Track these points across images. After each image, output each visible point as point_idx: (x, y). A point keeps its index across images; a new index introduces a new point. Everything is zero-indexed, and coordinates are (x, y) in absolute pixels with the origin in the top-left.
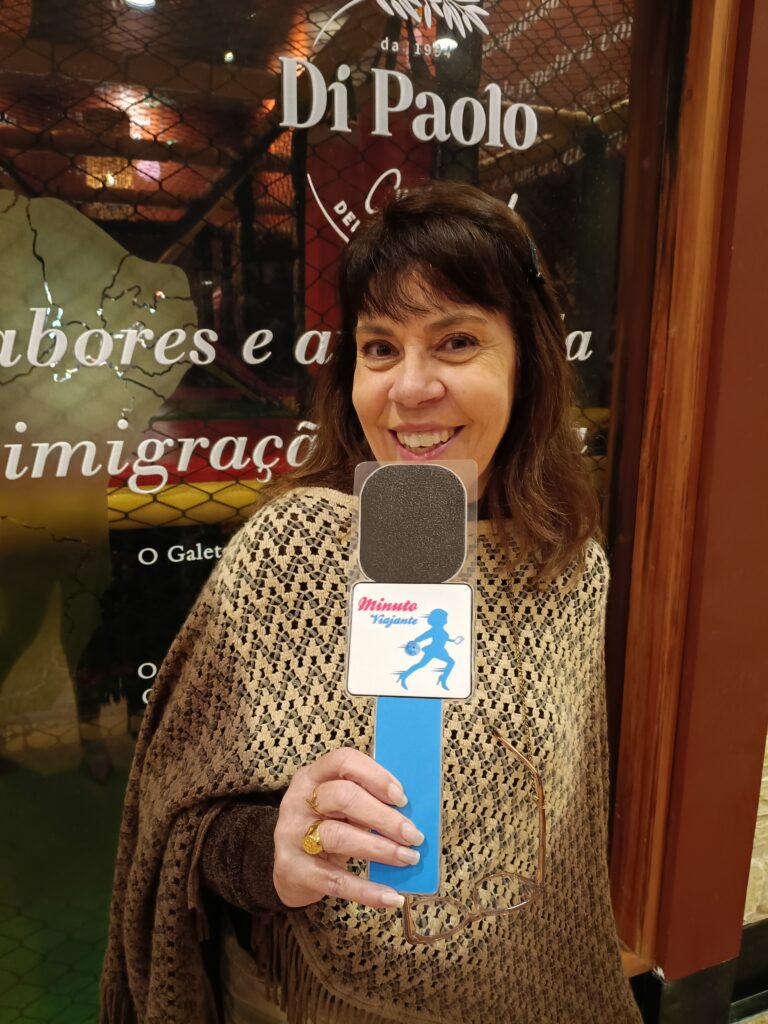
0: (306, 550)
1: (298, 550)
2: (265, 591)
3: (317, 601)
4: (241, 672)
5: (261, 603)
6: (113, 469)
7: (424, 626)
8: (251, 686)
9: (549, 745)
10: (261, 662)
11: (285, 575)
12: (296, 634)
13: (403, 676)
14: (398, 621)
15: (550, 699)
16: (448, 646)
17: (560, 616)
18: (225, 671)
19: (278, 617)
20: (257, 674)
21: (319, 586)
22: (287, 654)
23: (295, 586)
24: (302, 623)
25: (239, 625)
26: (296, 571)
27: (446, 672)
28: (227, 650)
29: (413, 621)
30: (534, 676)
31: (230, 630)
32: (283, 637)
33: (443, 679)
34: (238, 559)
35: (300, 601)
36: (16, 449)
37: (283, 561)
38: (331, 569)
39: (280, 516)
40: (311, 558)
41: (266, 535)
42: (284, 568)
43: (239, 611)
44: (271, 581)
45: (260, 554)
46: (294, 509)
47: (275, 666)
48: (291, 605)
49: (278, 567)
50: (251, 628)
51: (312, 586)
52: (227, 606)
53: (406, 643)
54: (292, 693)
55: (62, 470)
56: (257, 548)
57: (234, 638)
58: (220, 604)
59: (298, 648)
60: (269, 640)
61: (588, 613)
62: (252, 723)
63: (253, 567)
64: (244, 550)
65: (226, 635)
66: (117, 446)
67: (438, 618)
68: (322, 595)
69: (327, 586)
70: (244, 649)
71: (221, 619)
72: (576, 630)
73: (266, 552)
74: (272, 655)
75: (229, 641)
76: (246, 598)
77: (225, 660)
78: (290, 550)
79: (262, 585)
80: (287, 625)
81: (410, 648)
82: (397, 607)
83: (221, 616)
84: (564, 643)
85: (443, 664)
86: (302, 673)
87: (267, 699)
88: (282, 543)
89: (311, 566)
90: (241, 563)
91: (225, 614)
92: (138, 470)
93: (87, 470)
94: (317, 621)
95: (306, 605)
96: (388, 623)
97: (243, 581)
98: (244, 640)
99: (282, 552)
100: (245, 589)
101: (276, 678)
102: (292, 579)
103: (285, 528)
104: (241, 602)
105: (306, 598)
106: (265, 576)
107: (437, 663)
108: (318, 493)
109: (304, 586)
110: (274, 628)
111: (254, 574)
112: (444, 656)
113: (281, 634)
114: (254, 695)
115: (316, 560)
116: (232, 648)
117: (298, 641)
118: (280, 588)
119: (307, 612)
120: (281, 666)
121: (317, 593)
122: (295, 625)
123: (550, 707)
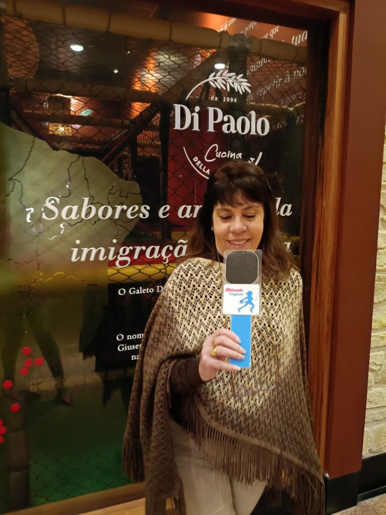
0: (194, 275)
1: (191, 275)
2: (182, 288)
3: (199, 290)
4: (176, 315)
5: (181, 292)
6: (111, 258)
7: (245, 296)
8: (179, 320)
9: (281, 338)
10: (182, 311)
11: (188, 282)
12: (193, 301)
13: (239, 309)
14: (237, 294)
15: (281, 323)
16: (253, 301)
17: (284, 296)
18: (170, 316)
19: (187, 296)
20: (181, 315)
21: (199, 286)
22: (190, 308)
23: (191, 286)
24: (194, 297)
25: (174, 300)
26: (191, 281)
27: (252, 308)
28: (171, 309)
29: (242, 294)
30: (275, 315)
31: (172, 302)
32: (188, 302)
33: (251, 310)
34: (173, 279)
35: (193, 290)
36: (75, 250)
37: (187, 278)
38: (202, 281)
39: (185, 265)
40: (196, 277)
41: (181, 271)
42: (187, 280)
43: (174, 295)
44: (184, 284)
45: (180, 277)
46: (189, 264)
47: (186, 312)
48: (190, 292)
49: (186, 280)
50: (178, 300)
51: (197, 286)
52: (170, 294)
53: (240, 300)
54: (192, 320)
55: (92, 258)
56: (179, 275)
57: (173, 305)
58: (168, 294)
59: (194, 306)
60: (184, 304)
61: (294, 294)
62: (181, 330)
63: (178, 281)
64: (174, 276)
65: (170, 304)
66: (112, 249)
67: (250, 294)
68: (200, 288)
69: (201, 286)
70: (176, 308)
71: (168, 299)
72: (290, 301)
73: (182, 276)
74: (185, 309)
75: (171, 306)
76: (176, 291)
77: (171, 312)
78: (189, 275)
79: (181, 286)
80: (190, 298)
81: (241, 302)
82: (237, 290)
83: (168, 298)
84: (286, 305)
85: (251, 306)
86: (195, 313)
87: (184, 322)
88: (186, 273)
89: (196, 280)
90: (174, 281)
91: (170, 297)
92: (120, 259)
93: (101, 258)
94: (199, 297)
95: (195, 291)
96: (235, 295)
97: (175, 286)
98: (176, 305)
99: (187, 275)
100: (176, 288)
101: (187, 316)
102: (190, 283)
103: (187, 269)
104: (174, 292)
105: (195, 290)
106: (181, 283)
107: (249, 306)
108: (196, 259)
109: (194, 286)
110: (185, 299)
111: (178, 283)
112: (252, 304)
113: (188, 301)
114: (180, 322)
115: (198, 278)
116: (173, 308)
117: (193, 304)
118: (187, 287)
119: (196, 294)
120: (188, 311)
121: (198, 288)
122: (192, 298)
123: (280, 325)
